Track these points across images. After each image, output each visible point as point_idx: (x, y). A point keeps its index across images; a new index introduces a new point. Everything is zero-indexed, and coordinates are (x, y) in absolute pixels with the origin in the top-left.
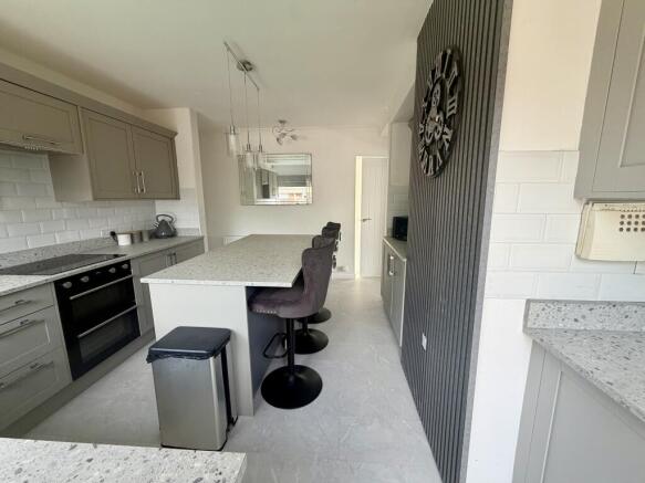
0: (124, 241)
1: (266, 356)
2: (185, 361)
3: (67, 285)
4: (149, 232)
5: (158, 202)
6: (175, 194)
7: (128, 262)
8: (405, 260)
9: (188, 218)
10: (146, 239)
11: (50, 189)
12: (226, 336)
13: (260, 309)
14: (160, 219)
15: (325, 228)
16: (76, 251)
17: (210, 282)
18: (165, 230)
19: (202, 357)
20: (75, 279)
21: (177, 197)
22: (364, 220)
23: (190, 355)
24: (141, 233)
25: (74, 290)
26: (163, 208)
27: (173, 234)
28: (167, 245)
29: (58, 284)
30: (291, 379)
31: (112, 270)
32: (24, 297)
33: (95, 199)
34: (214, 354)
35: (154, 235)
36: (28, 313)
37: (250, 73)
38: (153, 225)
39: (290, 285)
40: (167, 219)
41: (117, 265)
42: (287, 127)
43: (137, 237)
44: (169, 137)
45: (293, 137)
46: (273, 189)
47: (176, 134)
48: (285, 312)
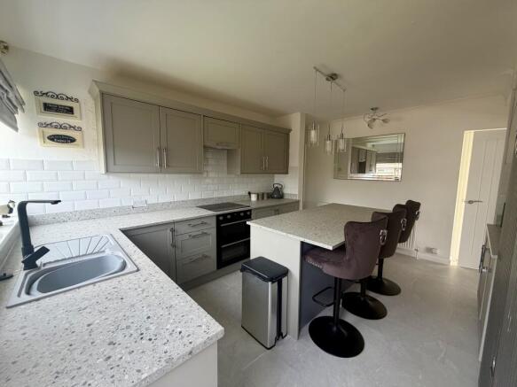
0: (254, 198)
1: (315, 300)
2: (256, 278)
3: (221, 218)
4: (268, 194)
5: (276, 175)
6: (285, 170)
7: (250, 211)
8: (496, 257)
9: (292, 187)
10: (265, 198)
11: (226, 168)
12: (286, 272)
13: (310, 261)
14: (276, 186)
15: (398, 206)
16: (231, 201)
17: (280, 232)
18: (277, 194)
19: (264, 279)
20: (224, 215)
21: (287, 173)
22: (470, 202)
23: (259, 276)
24: (263, 194)
25: (223, 222)
26: (279, 179)
27: (281, 196)
28: (275, 203)
29: (218, 216)
30: (335, 329)
31: (242, 214)
32: (205, 221)
33: (242, 173)
34: (272, 280)
35: (270, 196)
36: (204, 229)
37: (337, 81)
38: (271, 190)
39: (331, 248)
40: (280, 187)
41: (245, 212)
42: (379, 113)
43: (260, 196)
44: (286, 133)
45: (384, 121)
46: (371, 166)
47: (290, 130)
48: (329, 270)
